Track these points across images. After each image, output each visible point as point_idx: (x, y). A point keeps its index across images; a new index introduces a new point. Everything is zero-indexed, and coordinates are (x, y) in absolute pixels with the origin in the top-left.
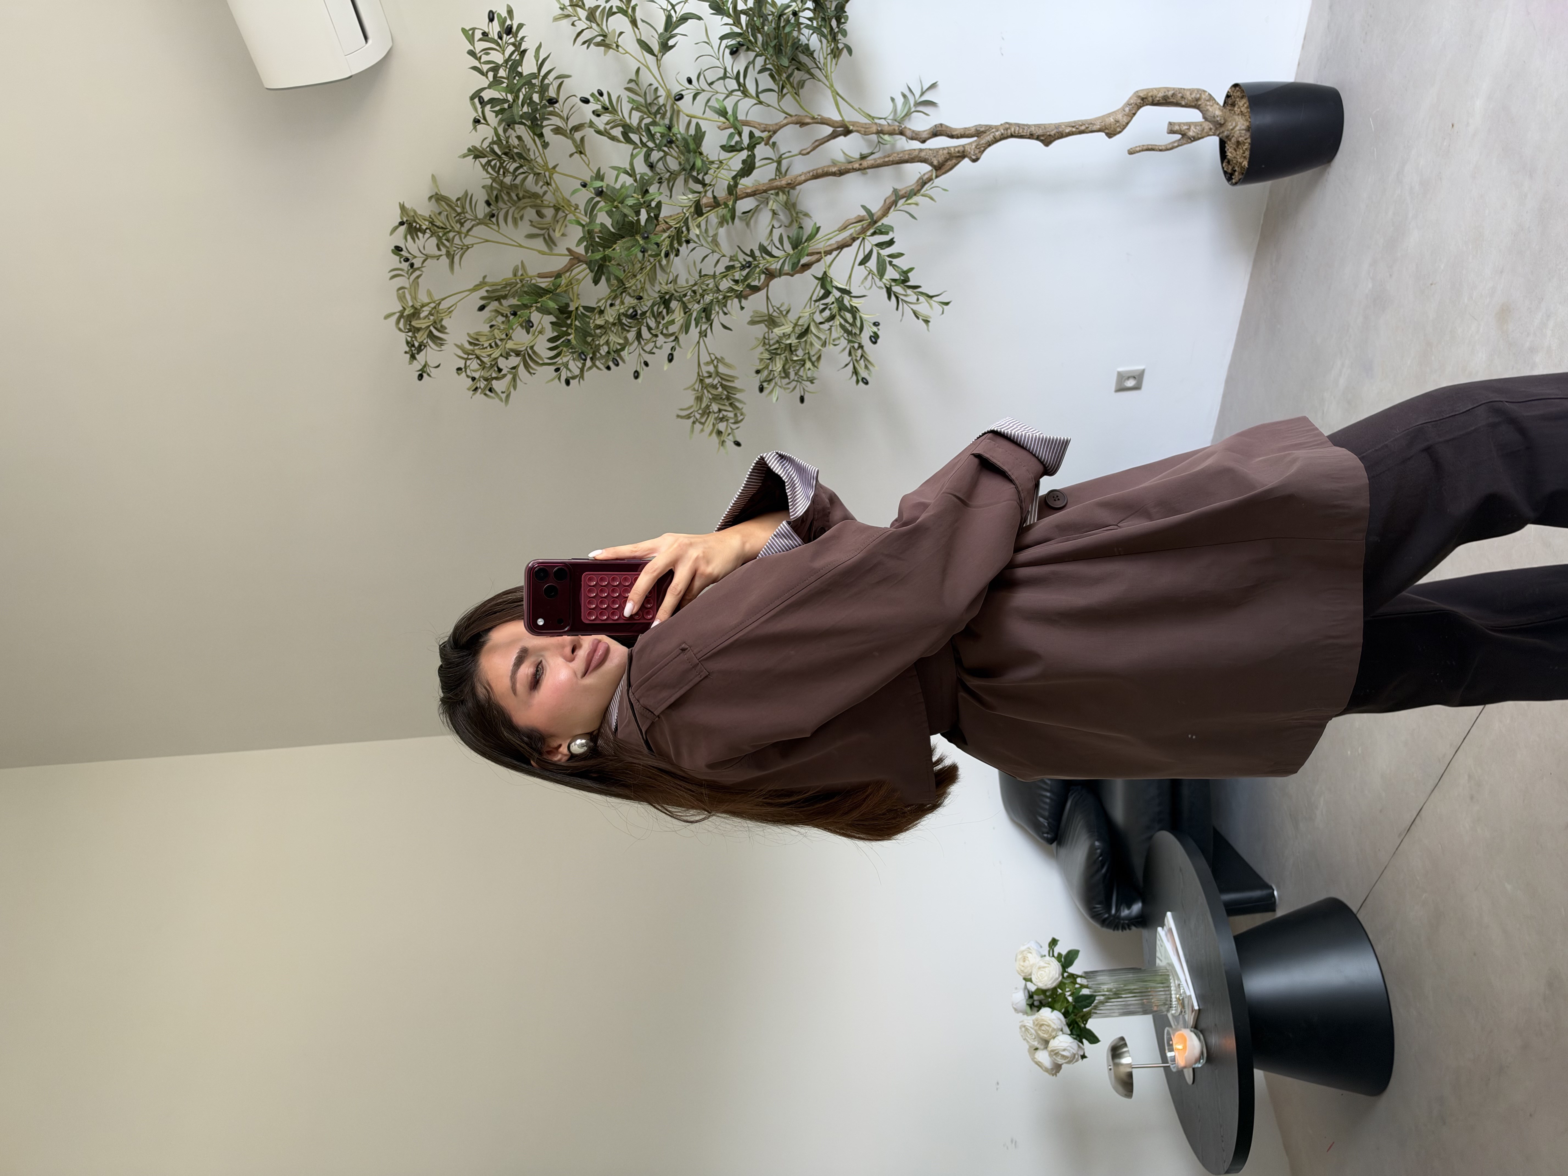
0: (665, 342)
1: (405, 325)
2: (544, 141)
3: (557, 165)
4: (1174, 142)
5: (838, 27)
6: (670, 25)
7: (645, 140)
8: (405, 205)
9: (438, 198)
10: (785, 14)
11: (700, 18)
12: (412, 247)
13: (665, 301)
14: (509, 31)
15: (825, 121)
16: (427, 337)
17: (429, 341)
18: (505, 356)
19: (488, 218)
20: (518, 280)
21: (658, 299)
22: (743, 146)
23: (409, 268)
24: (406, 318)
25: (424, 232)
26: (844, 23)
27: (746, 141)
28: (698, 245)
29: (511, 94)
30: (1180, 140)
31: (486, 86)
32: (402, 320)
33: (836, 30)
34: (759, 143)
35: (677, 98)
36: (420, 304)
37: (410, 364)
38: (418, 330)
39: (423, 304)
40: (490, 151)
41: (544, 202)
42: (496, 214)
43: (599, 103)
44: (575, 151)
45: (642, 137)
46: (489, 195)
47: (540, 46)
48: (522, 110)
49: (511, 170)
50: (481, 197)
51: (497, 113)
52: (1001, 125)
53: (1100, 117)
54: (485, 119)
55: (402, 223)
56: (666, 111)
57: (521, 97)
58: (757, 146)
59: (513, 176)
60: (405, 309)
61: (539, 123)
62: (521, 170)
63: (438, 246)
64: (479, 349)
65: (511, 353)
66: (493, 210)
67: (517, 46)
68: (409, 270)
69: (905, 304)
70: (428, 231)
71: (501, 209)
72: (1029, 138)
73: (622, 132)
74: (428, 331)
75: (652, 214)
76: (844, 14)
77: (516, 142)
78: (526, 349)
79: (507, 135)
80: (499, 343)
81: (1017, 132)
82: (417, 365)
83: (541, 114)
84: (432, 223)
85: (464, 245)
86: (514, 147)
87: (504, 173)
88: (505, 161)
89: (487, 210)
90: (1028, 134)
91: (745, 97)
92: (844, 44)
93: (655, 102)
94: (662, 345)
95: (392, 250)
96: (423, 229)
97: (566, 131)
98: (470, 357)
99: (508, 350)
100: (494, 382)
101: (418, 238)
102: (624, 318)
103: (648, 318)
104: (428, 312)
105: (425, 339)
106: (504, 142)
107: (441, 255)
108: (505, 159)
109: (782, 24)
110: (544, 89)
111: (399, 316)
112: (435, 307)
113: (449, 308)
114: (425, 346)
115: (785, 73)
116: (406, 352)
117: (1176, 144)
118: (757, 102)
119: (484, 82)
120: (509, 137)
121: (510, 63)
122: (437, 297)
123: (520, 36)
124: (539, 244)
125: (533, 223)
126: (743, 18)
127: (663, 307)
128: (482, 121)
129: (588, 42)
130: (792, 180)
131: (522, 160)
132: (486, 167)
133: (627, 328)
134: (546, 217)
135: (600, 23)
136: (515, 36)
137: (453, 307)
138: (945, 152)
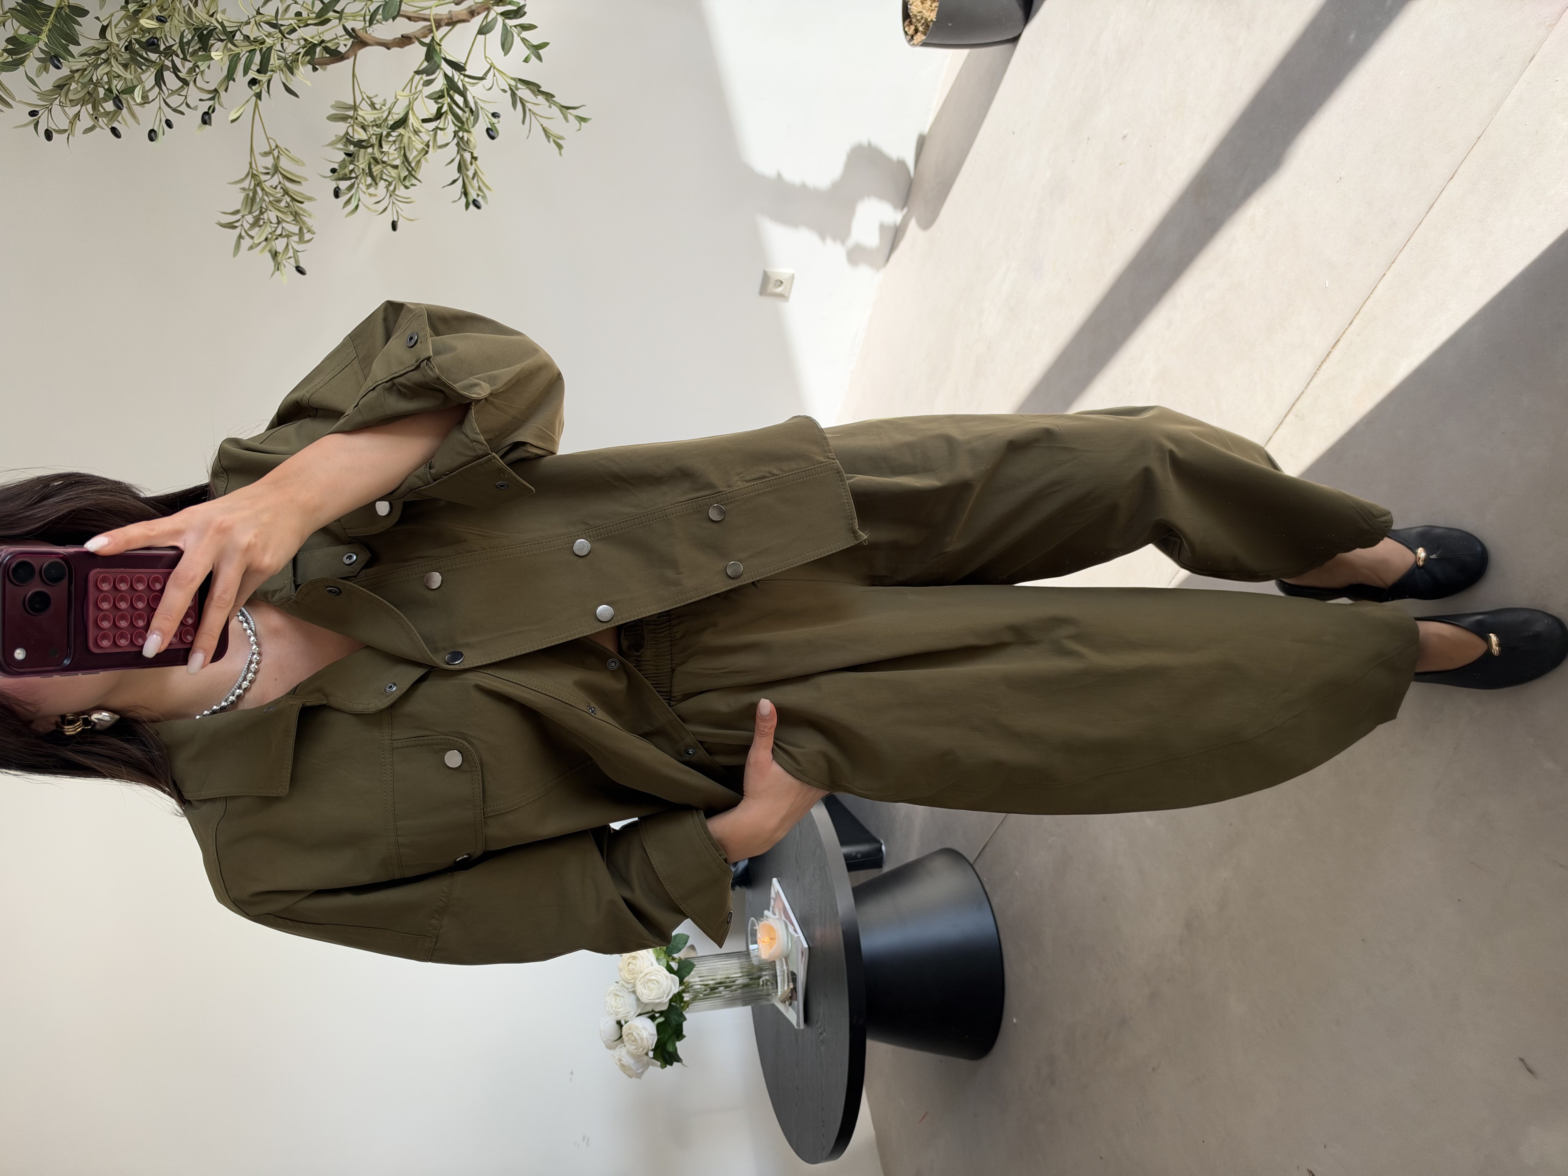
0: (200, 100)
69: (532, 115)
94: (196, 102)
102: (138, 46)
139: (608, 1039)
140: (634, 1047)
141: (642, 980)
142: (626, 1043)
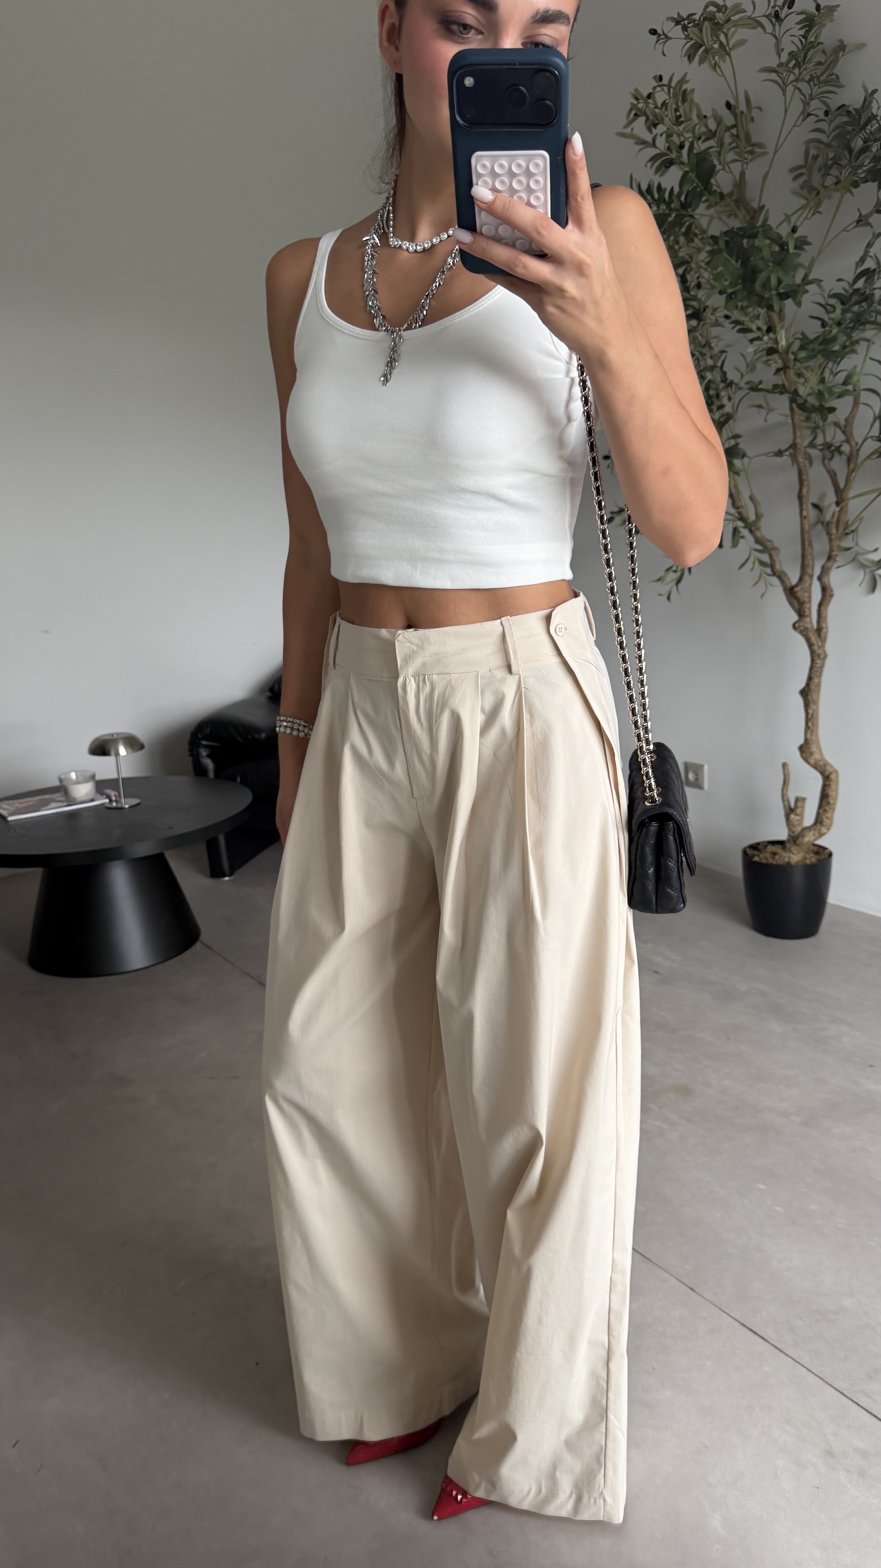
1: (709, 12)
4: (788, 801)
9: (840, 50)
12: (791, 21)
15: (849, 482)
17: (693, 41)
24: (715, 13)
25: (805, 36)
30: (790, 806)
32: (714, 9)
37: (668, 19)
39: (729, 34)
52: (825, 651)
53: (818, 738)
63: (789, 53)
70: (805, 41)
72: (809, 677)
81: (816, 664)
82: (666, 27)
84: (813, 46)
85: (786, 86)
90: (813, 676)
96: (809, 34)
100: (643, 119)
101: (800, 28)
107: (780, 57)
112: (725, 49)
114: (687, 37)
116: (678, 13)
117: (786, 802)
122: (735, 52)
137: (721, 74)
138: (806, 599)
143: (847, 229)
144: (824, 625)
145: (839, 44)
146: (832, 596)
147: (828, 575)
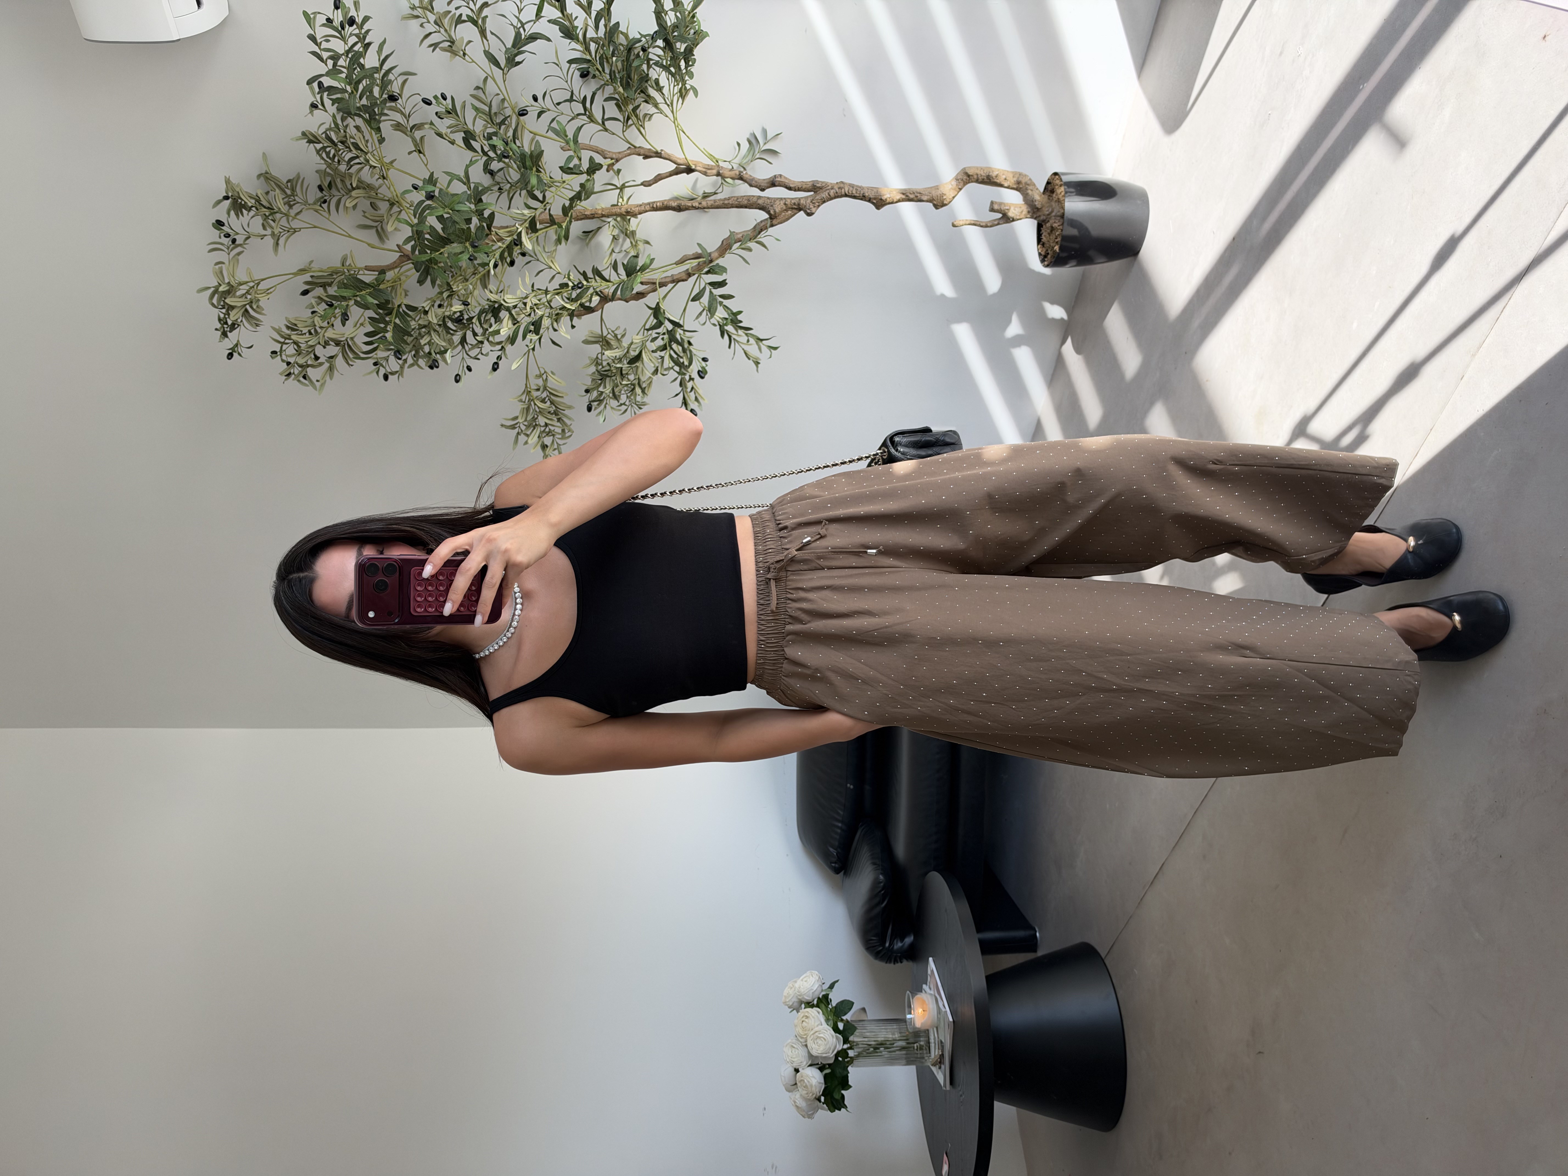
0: (491, 351)
1: (219, 301)
2: (381, 136)
3: (395, 160)
4: (995, 220)
5: (686, 68)
6: (520, 42)
7: (486, 149)
8: (231, 179)
9: (266, 176)
10: (636, 48)
11: (549, 40)
12: (235, 223)
13: (495, 310)
14: (352, 22)
15: (667, 157)
16: (242, 316)
17: (244, 320)
18: (323, 344)
19: (319, 204)
20: (346, 270)
21: (487, 307)
22: (581, 169)
23: (230, 243)
24: (220, 294)
25: (249, 209)
26: (691, 66)
27: (585, 166)
28: (533, 259)
29: (349, 85)
30: (1000, 219)
31: (324, 73)
32: (216, 295)
33: (684, 71)
34: (598, 170)
35: (521, 112)
36: (237, 282)
37: (220, 341)
38: (232, 308)
39: (240, 282)
40: (326, 138)
41: (379, 195)
42: (328, 200)
43: (440, 105)
44: (414, 149)
45: (484, 147)
46: (322, 181)
47: (384, 42)
48: (359, 103)
49: (347, 159)
50: (313, 181)
51: (334, 101)
52: (837, 183)
53: (928, 188)
54: (323, 105)
55: (226, 198)
56: (511, 123)
57: (361, 87)
58: (597, 172)
59: (347, 166)
60: (220, 285)
61: (377, 117)
62: (357, 161)
63: (263, 225)
64: (297, 334)
65: (331, 343)
66: (326, 196)
67: (361, 38)
68: (230, 245)
69: (736, 344)
70: (254, 209)
71: (334, 196)
72: (862, 199)
73: (463, 137)
74: (243, 310)
75: (485, 225)
76: (693, 57)
77: (354, 131)
78: (346, 340)
79: (344, 125)
80: (319, 330)
81: (850, 192)
82: (228, 343)
83: (380, 110)
84: (258, 200)
85: (292, 228)
86: (351, 137)
87: (339, 161)
88: (340, 150)
89: (320, 195)
90: (861, 195)
91: (590, 123)
92: (691, 86)
93: (502, 112)
94: (488, 353)
95: (213, 224)
96: (248, 206)
97: (407, 128)
98: (287, 341)
99: (327, 339)
100: (310, 371)
101: (243, 215)
102: (450, 322)
103: (474, 325)
104: (246, 291)
105: (239, 318)
106: (342, 131)
107: (266, 235)
108: (341, 147)
109: (632, 57)
110: (385, 84)
111: (213, 291)
112: (253, 287)
113: (268, 290)
114: (239, 325)
115: (633, 105)
116: (216, 329)
117: (996, 223)
118: (601, 128)
119: (322, 69)
120: (347, 126)
121: (352, 54)
122: (257, 277)
123: (366, 27)
124: (370, 236)
125: (366, 214)
126: (593, 46)
127: (490, 315)
128: (320, 107)
129: (435, 46)
130: (631, 209)
131: (359, 151)
132: (321, 153)
133: (452, 332)
134: (380, 209)
135: (448, 29)
136: (361, 27)
137: (273, 289)
138: (782, 203)
139: (786, 1084)
140: (806, 1092)
141: (812, 1036)
142: (799, 1088)
143: (426, 163)
144: (810, 184)
145: (262, 178)
146: (781, 176)
147: (759, 179)
